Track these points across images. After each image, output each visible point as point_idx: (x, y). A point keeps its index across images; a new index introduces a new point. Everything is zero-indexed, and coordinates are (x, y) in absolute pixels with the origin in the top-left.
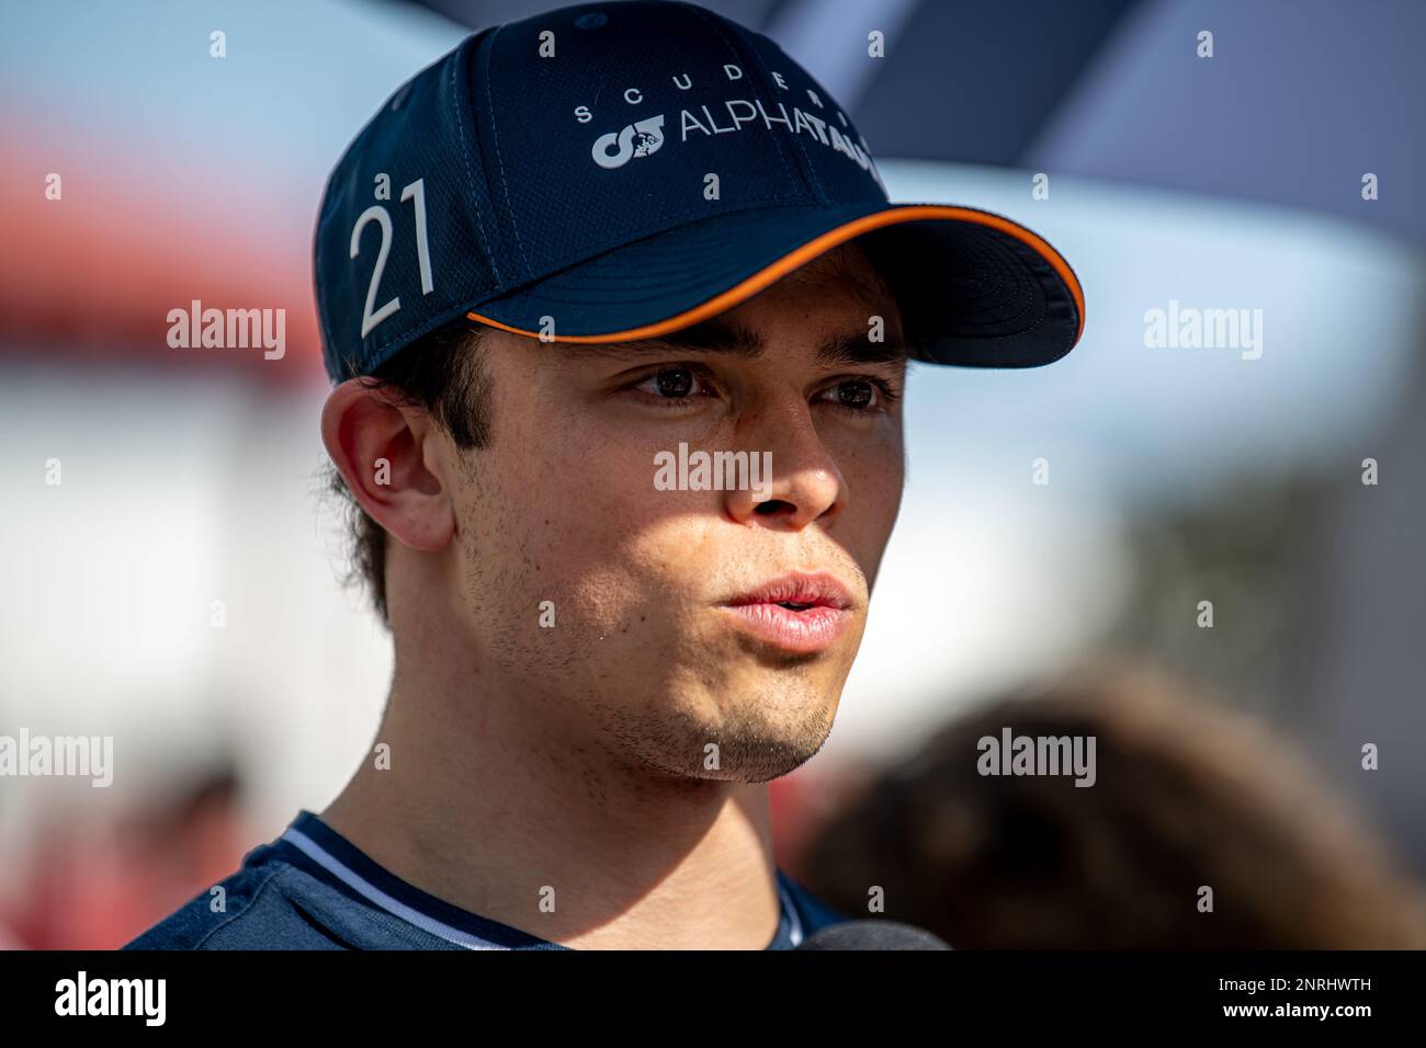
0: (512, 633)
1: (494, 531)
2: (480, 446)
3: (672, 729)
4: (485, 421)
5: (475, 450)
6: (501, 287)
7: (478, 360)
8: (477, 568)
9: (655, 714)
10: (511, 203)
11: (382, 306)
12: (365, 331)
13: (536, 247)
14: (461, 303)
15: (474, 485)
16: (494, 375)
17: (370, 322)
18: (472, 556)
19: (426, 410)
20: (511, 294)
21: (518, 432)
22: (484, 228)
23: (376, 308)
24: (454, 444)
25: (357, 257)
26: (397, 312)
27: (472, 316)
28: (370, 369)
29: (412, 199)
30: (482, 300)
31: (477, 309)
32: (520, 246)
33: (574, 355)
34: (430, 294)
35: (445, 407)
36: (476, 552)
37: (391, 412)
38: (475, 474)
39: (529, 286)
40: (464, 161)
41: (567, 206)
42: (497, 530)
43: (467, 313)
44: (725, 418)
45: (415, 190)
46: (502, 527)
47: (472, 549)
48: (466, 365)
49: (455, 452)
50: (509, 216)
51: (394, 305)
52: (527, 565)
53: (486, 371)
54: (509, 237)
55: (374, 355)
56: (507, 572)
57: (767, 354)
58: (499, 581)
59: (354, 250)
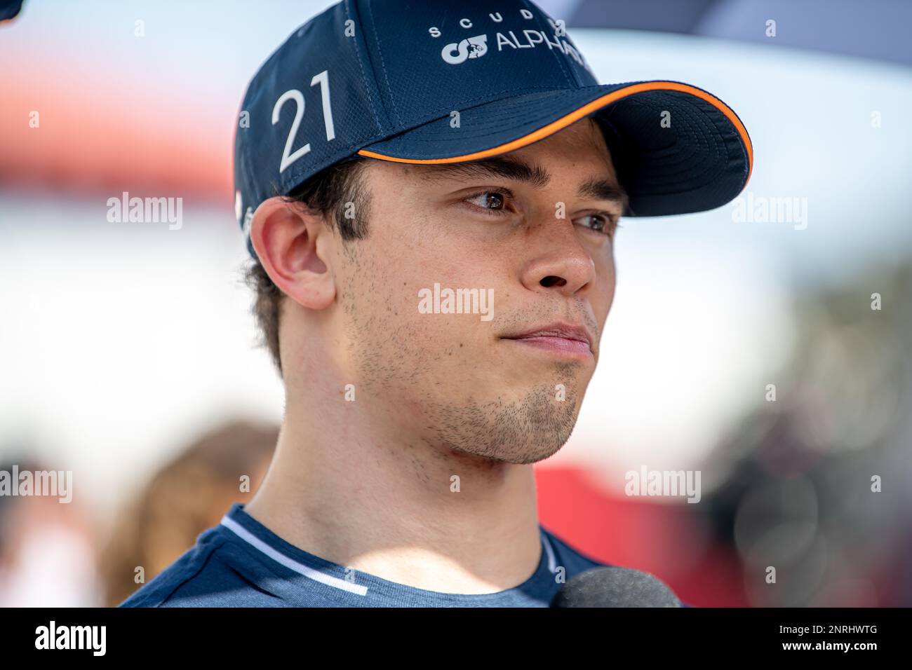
0: (375, 358)
1: (368, 291)
2: (360, 237)
3: (485, 414)
4: (366, 220)
5: (357, 241)
6: (383, 135)
7: (362, 182)
8: (353, 318)
9: (474, 405)
10: (390, 83)
11: (296, 150)
12: (282, 168)
13: (405, 110)
14: (355, 145)
15: (355, 264)
16: (373, 192)
17: (287, 161)
18: (350, 310)
19: (321, 217)
20: (389, 138)
21: (389, 227)
22: (371, 98)
23: (292, 151)
24: (341, 239)
25: (277, 123)
26: (309, 153)
27: (362, 153)
28: (286, 191)
29: (319, 85)
30: (368, 143)
31: (365, 148)
32: (395, 109)
33: (429, 178)
34: (332, 140)
35: (337, 215)
36: (353, 307)
37: (296, 220)
38: (355, 256)
39: (402, 133)
40: (357, 58)
41: (427, 86)
42: (370, 291)
43: (358, 151)
44: (520, 226)
45: (322, 79)
46: (373, 289)
47: (350, 306)
48: (353, 186)
49: (341, 244)
50: (388, 91)
51: (306, 149)
52: (389, 313)
53: (368, 189)
54: (387, 104)
55: (290, 181)
56: (375, 318)
57: (549, 185)
58: (369, 325)
59: (275, 118)
